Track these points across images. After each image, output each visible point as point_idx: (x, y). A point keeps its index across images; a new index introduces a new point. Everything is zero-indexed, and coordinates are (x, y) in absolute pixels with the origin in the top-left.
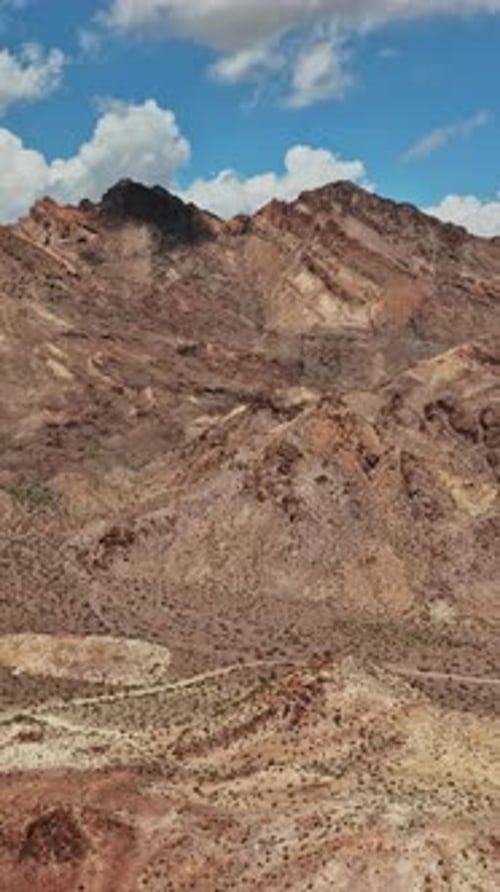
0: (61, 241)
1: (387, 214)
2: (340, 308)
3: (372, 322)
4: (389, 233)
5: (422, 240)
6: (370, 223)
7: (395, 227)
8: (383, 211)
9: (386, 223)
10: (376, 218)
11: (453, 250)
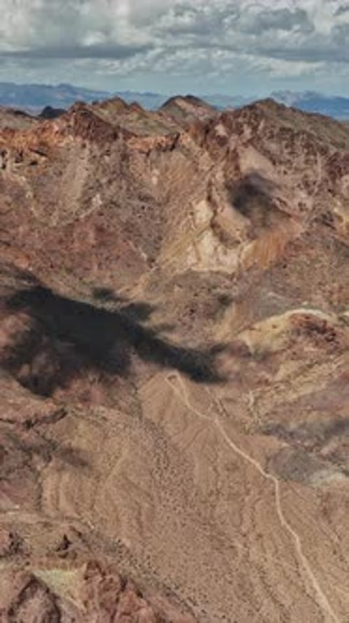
0: (15, 165)
1: (284, 143)
2: (216, 249)
3: (240, 265)
4: (281, 163)
5: (309, 172)
6: (266, 153)
7: (288, 157)
8: (281, 139)
9: (282, 152)
10: (273, 147)
11: (334, 182)
